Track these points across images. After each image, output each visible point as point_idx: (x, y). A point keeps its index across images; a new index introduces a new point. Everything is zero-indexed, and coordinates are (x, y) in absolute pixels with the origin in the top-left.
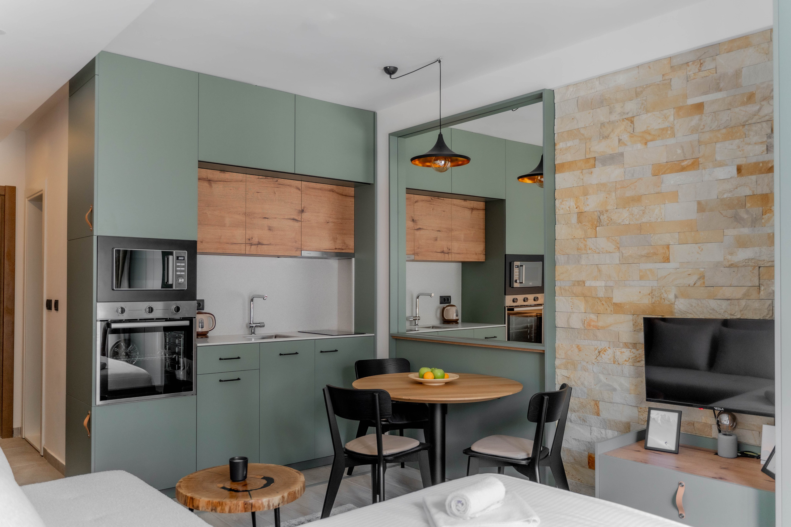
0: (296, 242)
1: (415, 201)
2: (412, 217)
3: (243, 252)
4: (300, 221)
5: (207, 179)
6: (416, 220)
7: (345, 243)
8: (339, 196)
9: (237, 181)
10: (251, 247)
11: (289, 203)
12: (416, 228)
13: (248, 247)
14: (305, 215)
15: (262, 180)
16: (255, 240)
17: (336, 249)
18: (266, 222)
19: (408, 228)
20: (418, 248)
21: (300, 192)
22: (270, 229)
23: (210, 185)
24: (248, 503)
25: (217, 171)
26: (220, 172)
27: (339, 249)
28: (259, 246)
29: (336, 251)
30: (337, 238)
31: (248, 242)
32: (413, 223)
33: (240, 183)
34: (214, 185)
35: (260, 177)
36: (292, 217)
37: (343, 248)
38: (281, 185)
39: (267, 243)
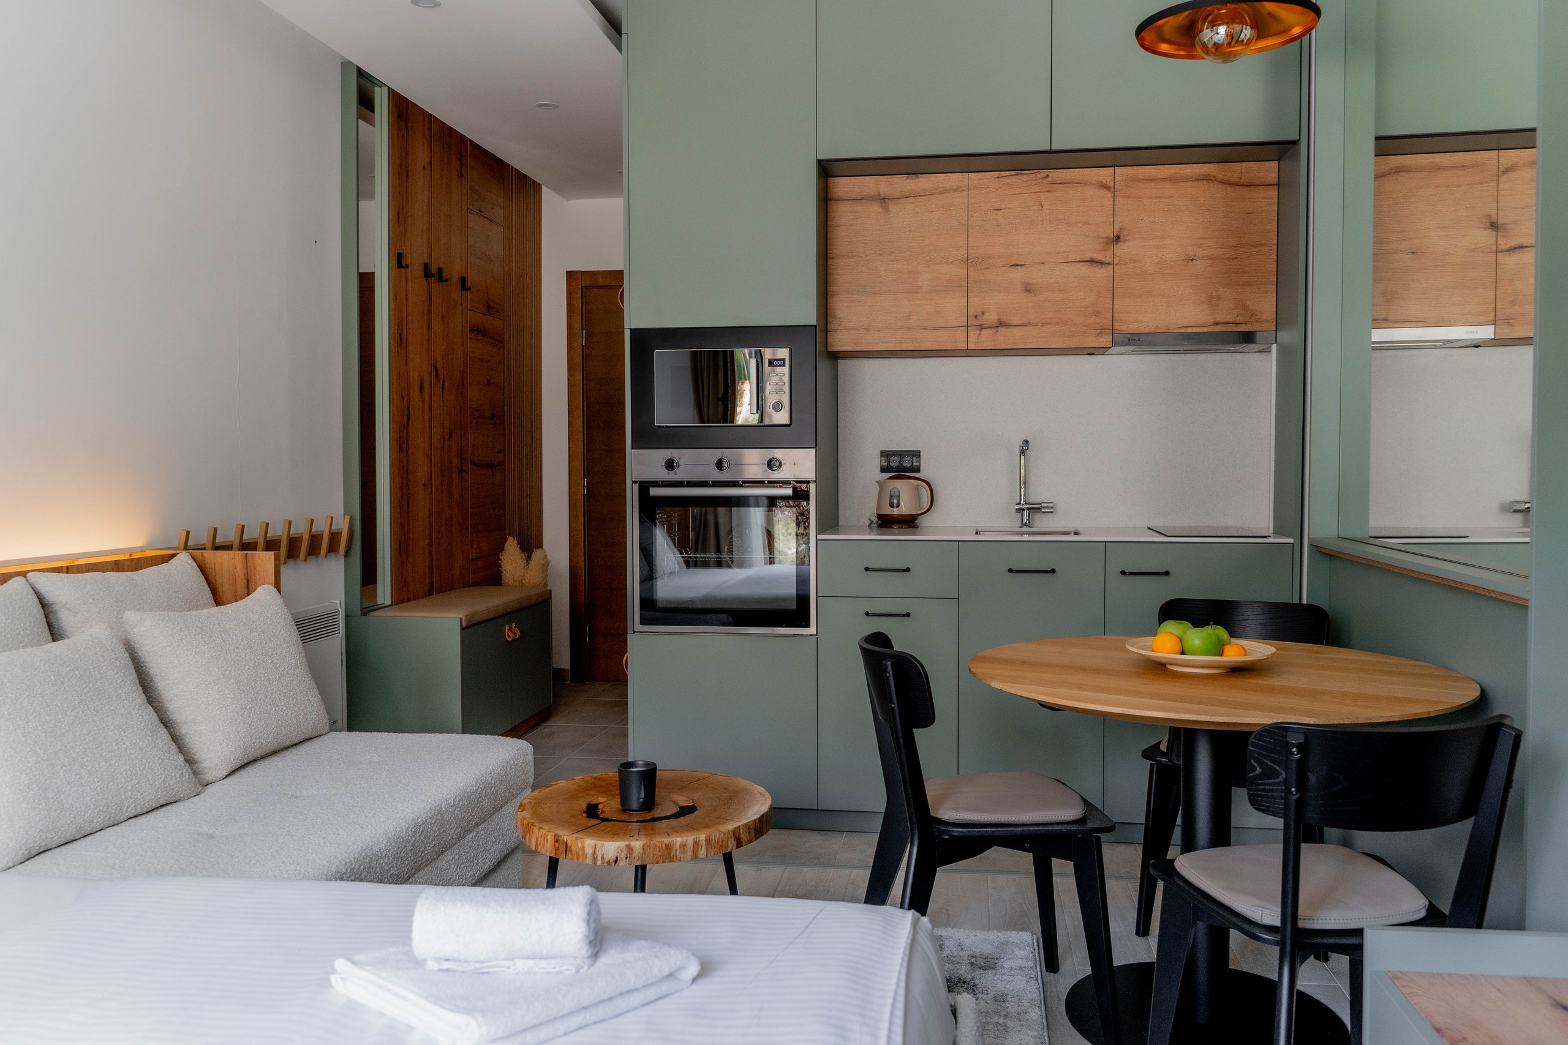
0: (1097, 314)
1: (1501, 168)
2: (1489, 216)
3: (962, 345)
4: (1109, 264)
5: (878, 197)
6: (1504, 224)
7: (1245, 308)
8: (1229, 189)
9: (946, 191)
10: (979, 334)
11: (1080, 225)
12: (1502, 247)
13: (973, 334)
14: (1122, 249)
15: (1008, 180)
16: (992, 317)
17: (1216, 324)
18: (1018, 274)
19: (1473, 250)
20: (1513, 303)
21: (1109, 194)
22: (1028, 289)
23: (886, 209)
24: (561, 839)
25: (900, 176)
26: (907, 178)
27: (1226, 323)
28: (1000, 329)
29: (1217, 329)
30: (1219, 297)
31: (974, 324)
32: (1494, 234)
33: (953, 195)
34: (892, 207)
35: (1004, 174)
36: (1088, 256)
37: (1239, 319)
38: (1058, 184)
39: (1020, 323)
